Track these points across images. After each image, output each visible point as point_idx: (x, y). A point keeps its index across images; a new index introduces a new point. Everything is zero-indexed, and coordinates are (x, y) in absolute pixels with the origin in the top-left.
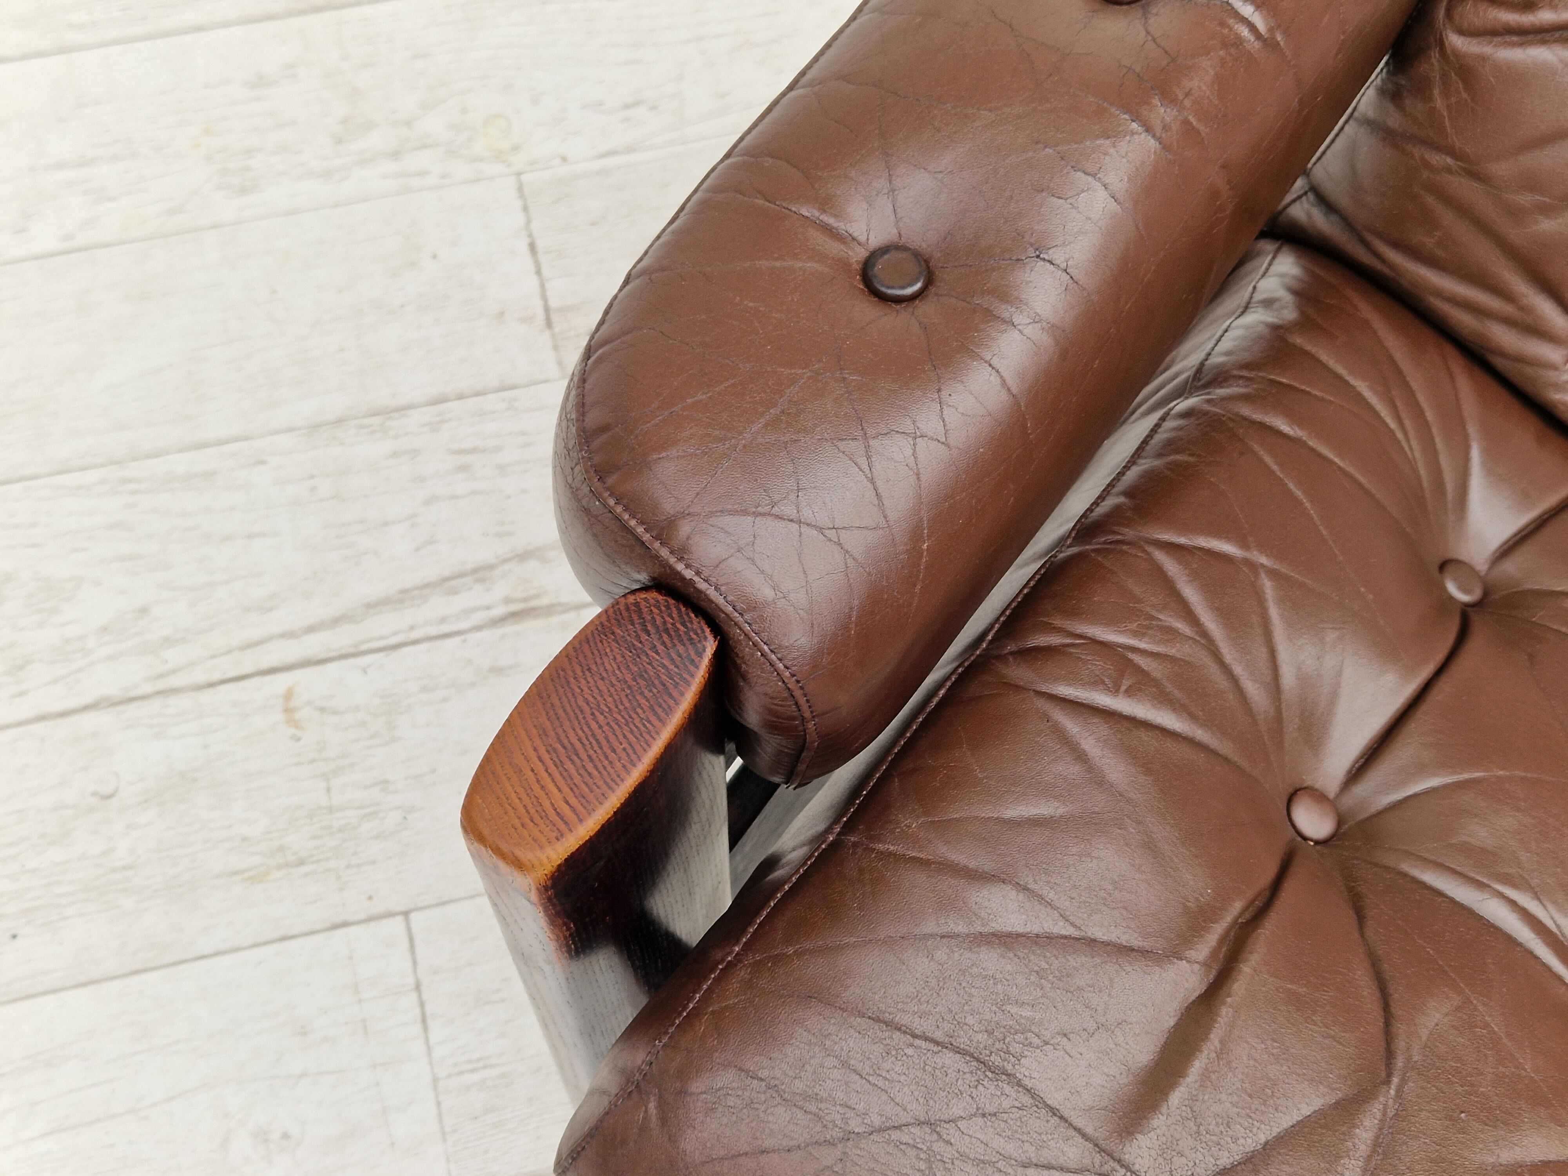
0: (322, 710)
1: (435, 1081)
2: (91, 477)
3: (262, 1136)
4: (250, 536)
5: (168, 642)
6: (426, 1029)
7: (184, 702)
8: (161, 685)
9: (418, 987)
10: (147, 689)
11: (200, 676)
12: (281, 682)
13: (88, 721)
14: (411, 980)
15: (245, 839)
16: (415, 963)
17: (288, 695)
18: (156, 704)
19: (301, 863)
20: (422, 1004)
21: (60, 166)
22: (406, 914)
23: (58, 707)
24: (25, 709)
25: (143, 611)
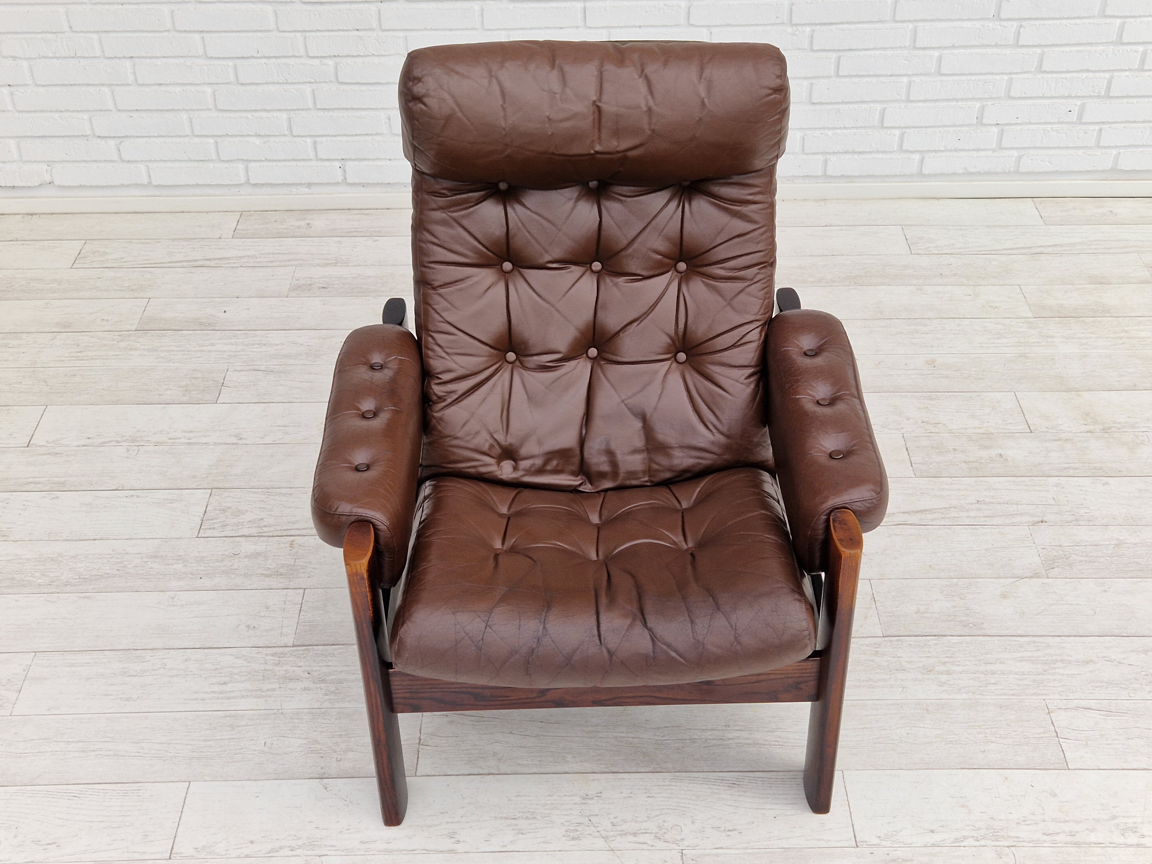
0: (300, 546)
1: (298, 623)
2: (259, 490)
3: (248, 626)
4: (296, 508)
5: (265, 526)
6: (300, 612)
7: (265, 539)
8: (259, 535)
9: (301, 604)
10: (256, 535)
11: (271, 534)
12: (291, 539)
13: (237, 539)
14: (301, 602)
15: (268, 568)
16: (303, 599)
17: (293, 541)
18: (257, 538)
19: (282, 575)
20: (301, 607)
21: (278, 426)
22: (305, 589)
23: (231, 535)
24: (223, 534)
25: (262, 519)
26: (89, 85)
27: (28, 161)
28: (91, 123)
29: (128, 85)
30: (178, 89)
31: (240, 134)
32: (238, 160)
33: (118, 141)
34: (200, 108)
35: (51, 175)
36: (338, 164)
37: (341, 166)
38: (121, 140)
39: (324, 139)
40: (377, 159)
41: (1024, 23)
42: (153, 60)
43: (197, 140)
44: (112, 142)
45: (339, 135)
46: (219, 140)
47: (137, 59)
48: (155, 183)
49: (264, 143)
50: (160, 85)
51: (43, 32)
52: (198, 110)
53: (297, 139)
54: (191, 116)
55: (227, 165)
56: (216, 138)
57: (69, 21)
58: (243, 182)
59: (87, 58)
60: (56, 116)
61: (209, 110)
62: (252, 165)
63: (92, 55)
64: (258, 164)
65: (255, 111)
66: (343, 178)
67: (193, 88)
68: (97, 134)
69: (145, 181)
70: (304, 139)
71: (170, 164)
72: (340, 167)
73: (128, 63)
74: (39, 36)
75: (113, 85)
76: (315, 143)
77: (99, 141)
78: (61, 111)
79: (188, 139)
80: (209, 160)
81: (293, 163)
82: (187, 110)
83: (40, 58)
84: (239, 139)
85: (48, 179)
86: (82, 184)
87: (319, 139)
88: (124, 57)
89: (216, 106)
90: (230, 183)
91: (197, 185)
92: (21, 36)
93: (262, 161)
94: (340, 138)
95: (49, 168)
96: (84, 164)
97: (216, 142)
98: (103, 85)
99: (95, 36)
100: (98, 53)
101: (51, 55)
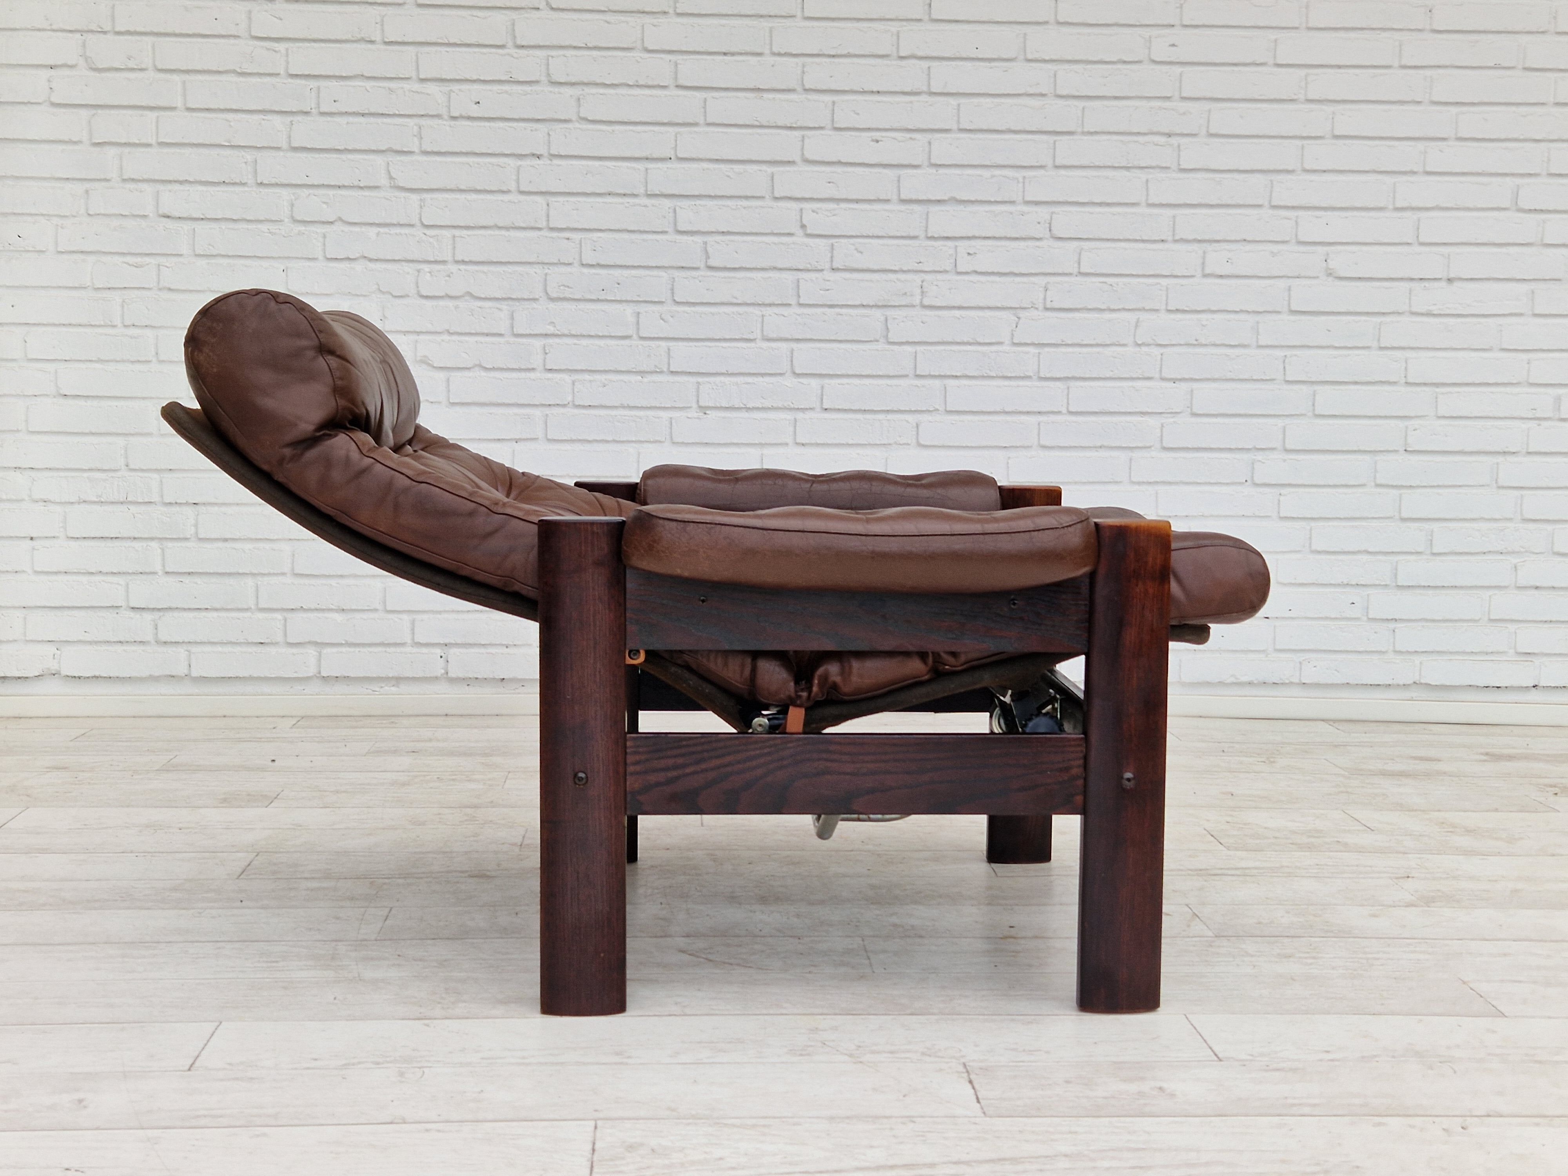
1: (382, 927)
6: (385, 921)
8: (326, 877)
9: (387, 916)
10: (321, 878)
16: (389, 913)
26: (135, 538)
27: (32, 641)
28: (127, 591)
29: (186, 539)
30: (248, 546)
31: (318, 607)
32: (309, 642)
33: (157, 615)
34: (272, 571)
35: (59, 663)
36: (438, 651)
37: (442, 654)
38: (161, 614)
39: (425, 617)
40: (491, 645)
41: (1284, 491)
42: (223, 509)
43: (261, 615)
44: (148, 616)
45: (445, 611)
46: (289, 615)
47: (203, 507)
48: (195, 674)
49: (348, 620)
50: (226, 540)
51: (90, 470)
52: (269, 574)
53: (390, 616)
54: (259, 583)
55: (294, 650)
56: (285, 614)
57: (126, 458)
58: (311, 674)
59: (140, 503)
60: (84, 579)
61: (283, 574)
62: (327, 651)
63: (146, 500)
64: (334, 650)
65: (342, 576)
66: (443, 671)
67: (267, 546)
68: (132, 605)
69: (182, 670)
70: (401, 616)
71: (219, 648)
72: (441, 657)
73: (189, 511)
74: (86, 475)
75: (166, 539)
76: (413, 622)
77: (132, 614)
78: (92, 573)
79: (248, 614)
80: (272, 643)
81: (380, 649)
82: (253, 575)
83: (79, 503)
84: (316, 614)
85: (54, 666)
86: (97, 674)
87: (418, 617)
88: (187, 504)
89: (293, 569)
90: (295, 675)
91: (251, 679)
92: (62, 474)
93: (342, 644)
94: (446, 616)
95: (59, 652)
96: (104, 647)
97: (285, 620)
98: (152, 539)
99: (155, 476)
100: (156, 498)
101: (95, 499)
